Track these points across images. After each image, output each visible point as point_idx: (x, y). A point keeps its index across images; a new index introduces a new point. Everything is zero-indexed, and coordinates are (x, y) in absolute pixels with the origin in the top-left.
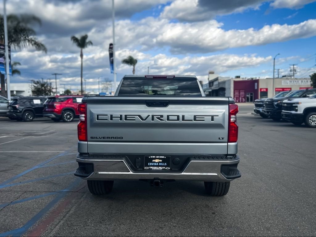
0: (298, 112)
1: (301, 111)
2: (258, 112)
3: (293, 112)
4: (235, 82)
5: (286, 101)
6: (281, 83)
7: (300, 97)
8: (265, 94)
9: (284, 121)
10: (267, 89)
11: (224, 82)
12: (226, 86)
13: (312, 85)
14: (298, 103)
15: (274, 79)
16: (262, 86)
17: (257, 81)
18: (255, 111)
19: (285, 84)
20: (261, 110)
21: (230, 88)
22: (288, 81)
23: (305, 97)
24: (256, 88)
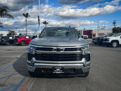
0: (109, 42)
1: (110, 41)
2: (93, 42)
3: (107, 42)
4: (84, 31)
5: (104, 38)
6: (100, 31)
7: (109, 36)
8: (94, 35)
9: (104, 45)
10: (95, 34)
11: (80, 31)
12: (80, 32)
13: (112, 32)
14: (109, 38)
15: (98, 30)
16: (93, 32)
17: (92, 31)
18: (92, 41)
19: (102, 32)
20: (94, 41)
21: (82, 33)
22: (103, 31)
23: (111, 36)
24: (91, 33)
